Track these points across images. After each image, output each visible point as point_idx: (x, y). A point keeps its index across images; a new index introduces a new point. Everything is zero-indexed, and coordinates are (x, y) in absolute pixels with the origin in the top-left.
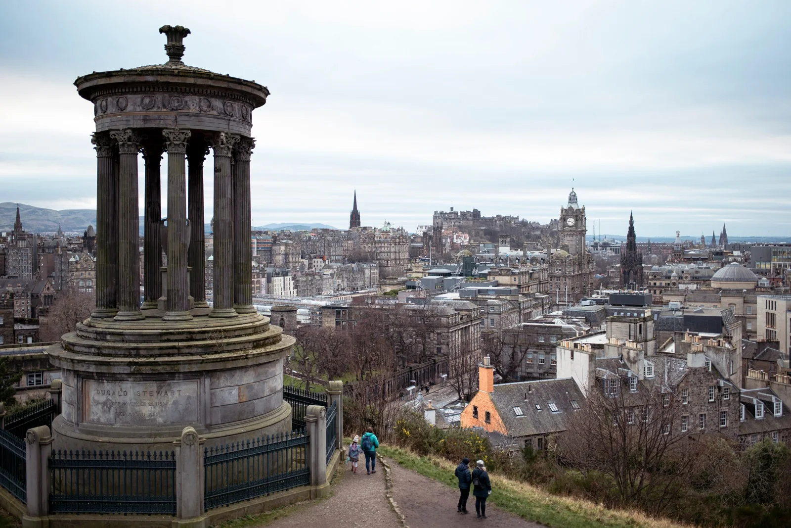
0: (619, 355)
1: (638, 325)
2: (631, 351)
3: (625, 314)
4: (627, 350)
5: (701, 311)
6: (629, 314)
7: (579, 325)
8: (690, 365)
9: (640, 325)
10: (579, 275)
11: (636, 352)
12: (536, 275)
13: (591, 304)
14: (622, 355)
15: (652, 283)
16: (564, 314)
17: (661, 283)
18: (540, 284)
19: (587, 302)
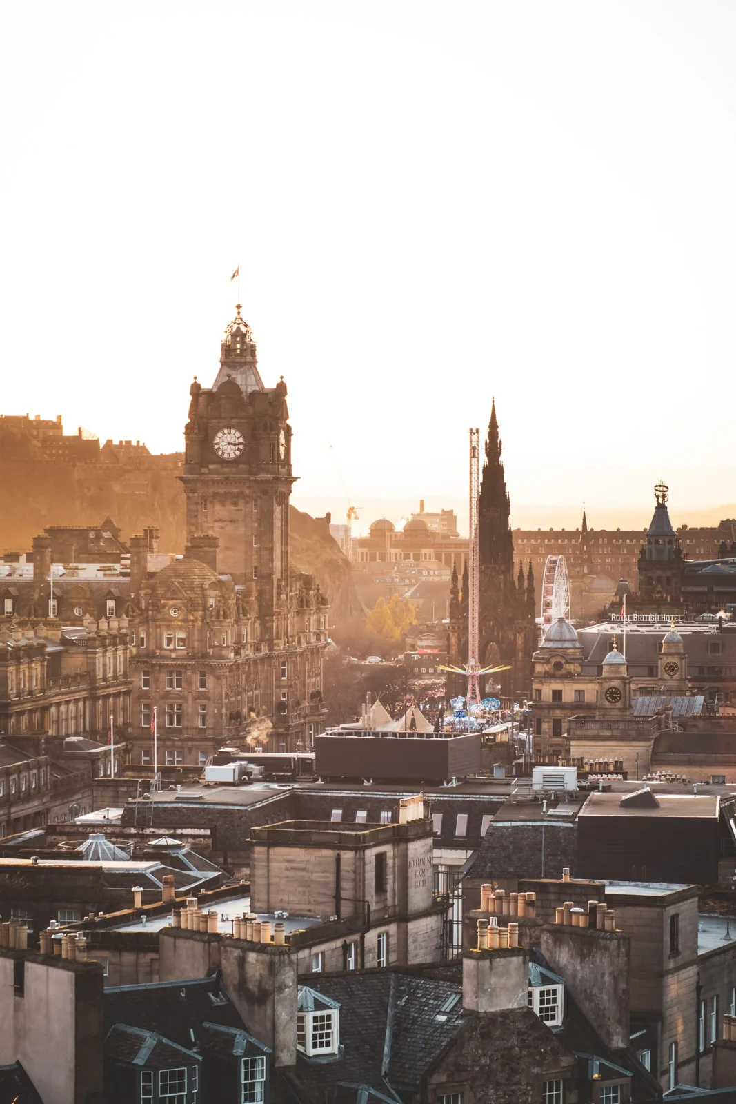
0: (209, 974)
1: (371, 854)
2: (252, 957)
3: (349, 816)
4: (236, 953)
5: (647, 801)
6: (361, 815)
7: (177, 863)
8: (469, 1002)
9: (381, 858)
10: (263, 659)
11: (266, 957)
12: (74, 663)
13: (244, 778)
14: (220, 974)
15: (547, 690)
16: (126, 820)
17: (580, 693)
18: (94, 698)
19: (227, 772)
